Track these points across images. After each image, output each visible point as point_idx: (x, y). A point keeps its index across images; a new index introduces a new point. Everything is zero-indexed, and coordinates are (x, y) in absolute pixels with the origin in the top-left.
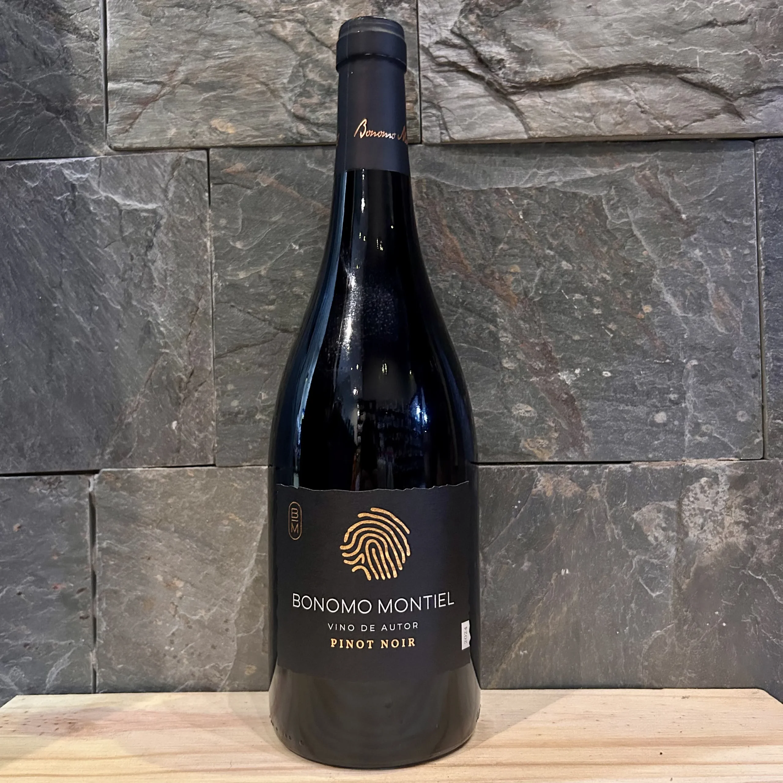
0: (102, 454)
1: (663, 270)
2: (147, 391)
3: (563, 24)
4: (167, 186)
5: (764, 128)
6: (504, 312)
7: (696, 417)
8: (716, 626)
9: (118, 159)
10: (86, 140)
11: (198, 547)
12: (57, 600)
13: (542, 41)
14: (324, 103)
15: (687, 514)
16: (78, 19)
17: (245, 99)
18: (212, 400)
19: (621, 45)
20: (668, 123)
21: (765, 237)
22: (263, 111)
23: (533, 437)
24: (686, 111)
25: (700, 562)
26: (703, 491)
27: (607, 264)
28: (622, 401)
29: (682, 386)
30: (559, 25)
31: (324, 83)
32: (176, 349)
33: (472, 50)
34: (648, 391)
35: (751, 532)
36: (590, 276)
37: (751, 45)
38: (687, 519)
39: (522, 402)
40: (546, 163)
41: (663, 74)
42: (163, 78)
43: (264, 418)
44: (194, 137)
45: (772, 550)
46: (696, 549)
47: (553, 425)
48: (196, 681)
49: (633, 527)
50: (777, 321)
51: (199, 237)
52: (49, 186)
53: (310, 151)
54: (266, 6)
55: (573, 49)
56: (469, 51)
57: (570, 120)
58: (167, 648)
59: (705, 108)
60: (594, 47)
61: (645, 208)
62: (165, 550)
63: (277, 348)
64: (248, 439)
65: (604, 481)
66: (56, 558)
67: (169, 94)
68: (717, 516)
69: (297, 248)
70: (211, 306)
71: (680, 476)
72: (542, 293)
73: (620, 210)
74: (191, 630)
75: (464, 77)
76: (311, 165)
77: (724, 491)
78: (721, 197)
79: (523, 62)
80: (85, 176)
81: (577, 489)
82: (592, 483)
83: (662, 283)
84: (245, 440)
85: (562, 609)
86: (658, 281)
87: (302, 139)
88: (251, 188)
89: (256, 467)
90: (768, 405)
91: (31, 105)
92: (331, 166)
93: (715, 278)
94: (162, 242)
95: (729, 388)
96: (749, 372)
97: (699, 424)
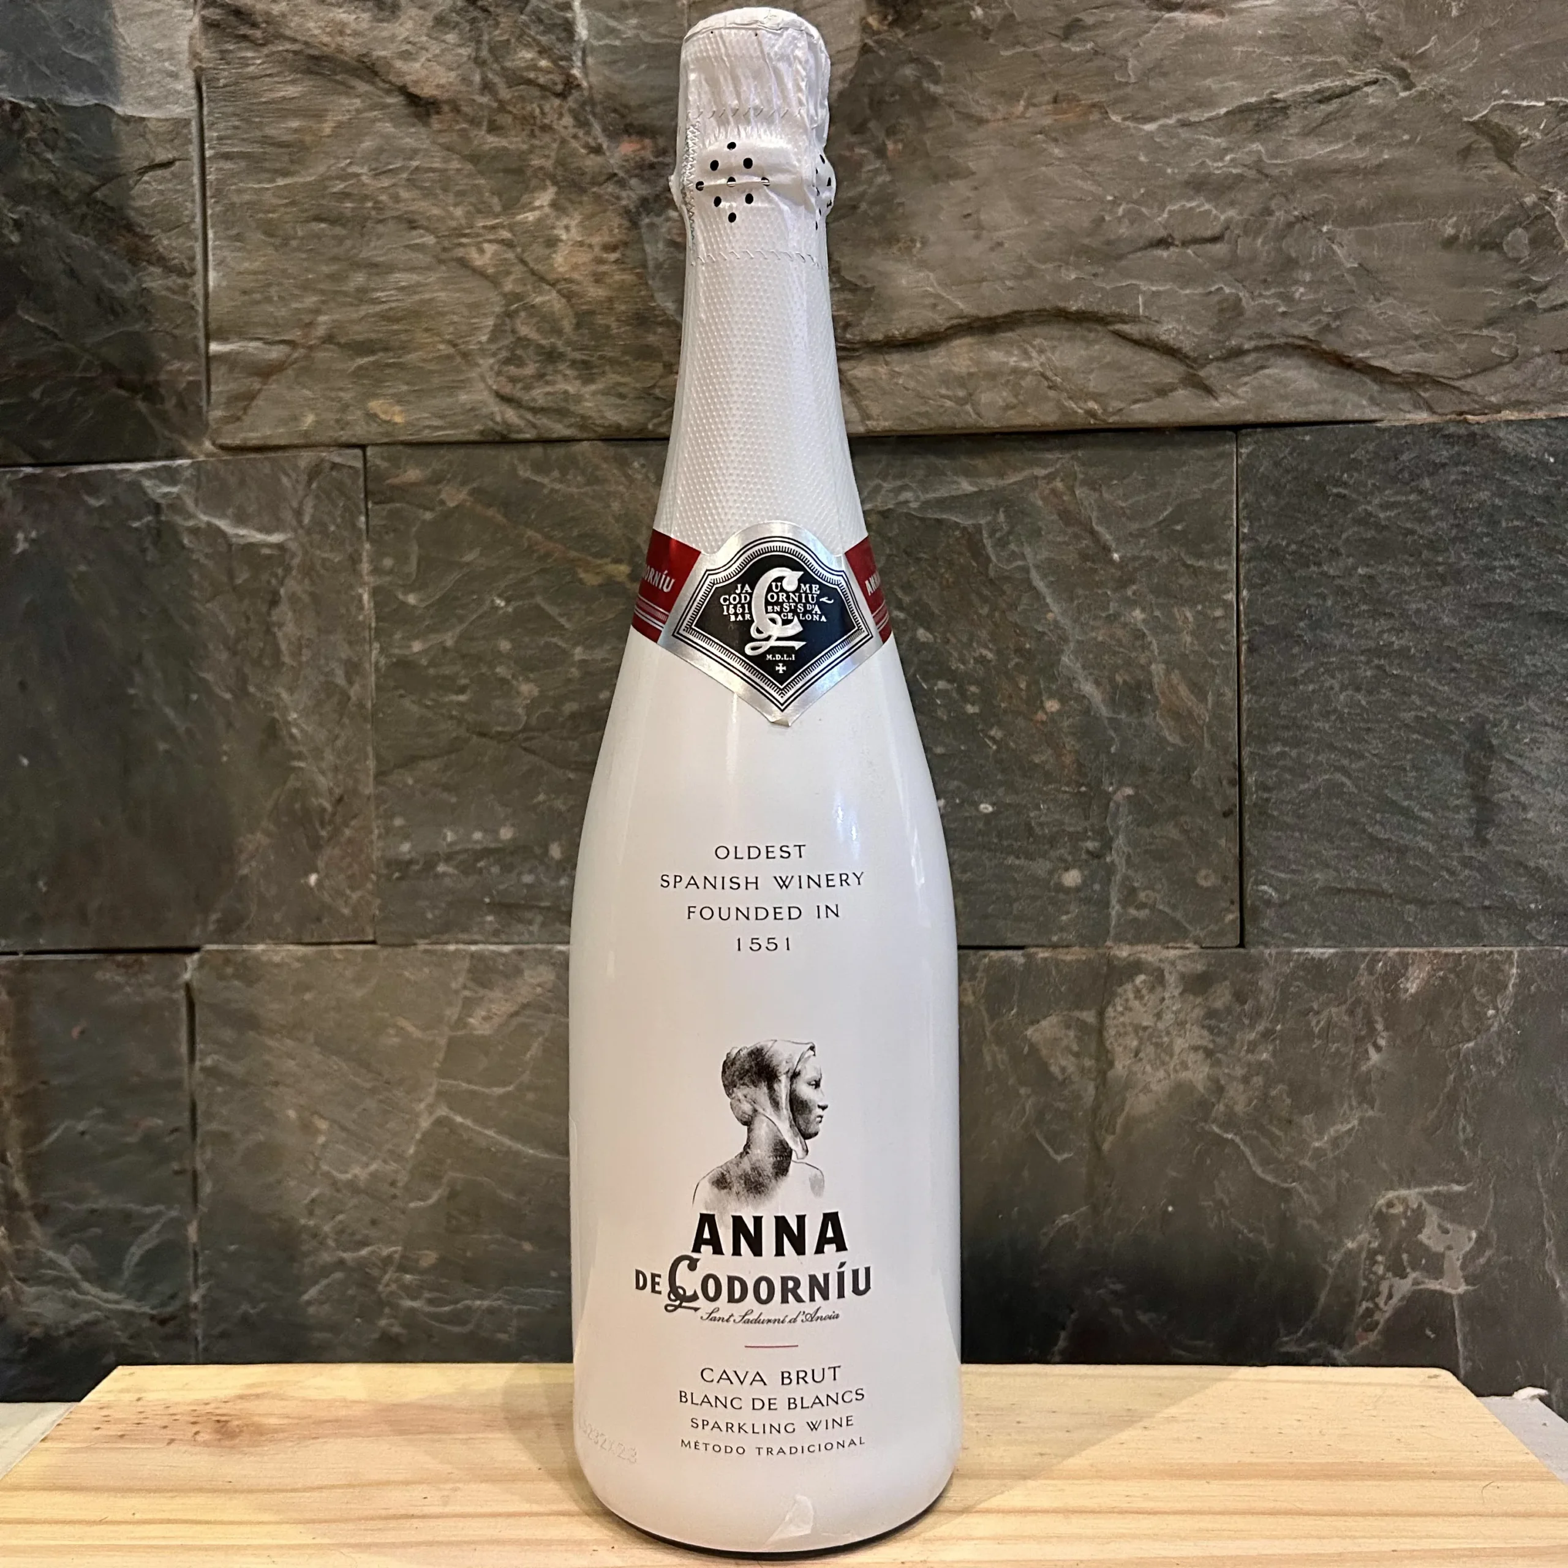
0: (205, 923)
1: (1079, 643)
2: (272, 827)
3: (924, 243)
4: (301, 507)
5: (1249, 411)
7: (1128, 878)
8: (1157, 1210)
9: (227, 463)
10: (176, 432)
11: (350, 1068)
12: (138, 1145)
13: (889, 273)
14: (545, 375)
15: (1113, 1032)
16: (165, 242)
17: (421, 367)
18: (371, 842)
19: (1016, 277)
20: (1092, 405)
21: (1249, 590)
22: (449, 387)
24: (1121, 385)
25: (1132, 1109)
26: (1138, 995)
27: (989, 633)
28: (1010, 850)
29: (1105, 828)
30: (918, 245)
31: (543, 342)
32: (316, 761)
34: (1052, 836)
35: (1217, 1063)
36: (961, 654)
37: (1229, 277)
38: (1112, 1040)
40: (895, 470)
41: (1085, 325)
42: (295, 334)
43: (450, 870)
44: (342, 429)
45: (1251, 1093)
46: (1126, 1088)
49: (1026, 1049)
50: (1266, 726)
51: (351, 587)
52: (121, 506)
53: (522, 450)
54: (453, 218)
55: (939, 284)
57: (932, 402)
58: (303, 1221)
59: (1152, 380)
60: (972, 282)
61: (1054, 542)
62: (301, 1072)
63: (471, 761)
64: (426, 903)
65: (982, 978)
67: (304, 358)
68: (1161, 1038)
69: (503, 604)
70: (369, 695)
71: (1102, 972)
73: (1013, 547)
74: (339, 1196)
76: (524, 472)
77: (1173, 997)
78: (1177, 523)
79: (860, 309)
80: (175, 490)
83: (1079, 665)
84: (420, 904)
86: (1071, 661)
87: (510, 432)
88: (432, 509)
89: (438, 947)
90: (1248, 860)
91: (92, 379)
92: (556, 474)
93: (1165, 657)
94: (294, 594)
95: (1185, 832)
96: (1219, 808)
97: (1135, 888)
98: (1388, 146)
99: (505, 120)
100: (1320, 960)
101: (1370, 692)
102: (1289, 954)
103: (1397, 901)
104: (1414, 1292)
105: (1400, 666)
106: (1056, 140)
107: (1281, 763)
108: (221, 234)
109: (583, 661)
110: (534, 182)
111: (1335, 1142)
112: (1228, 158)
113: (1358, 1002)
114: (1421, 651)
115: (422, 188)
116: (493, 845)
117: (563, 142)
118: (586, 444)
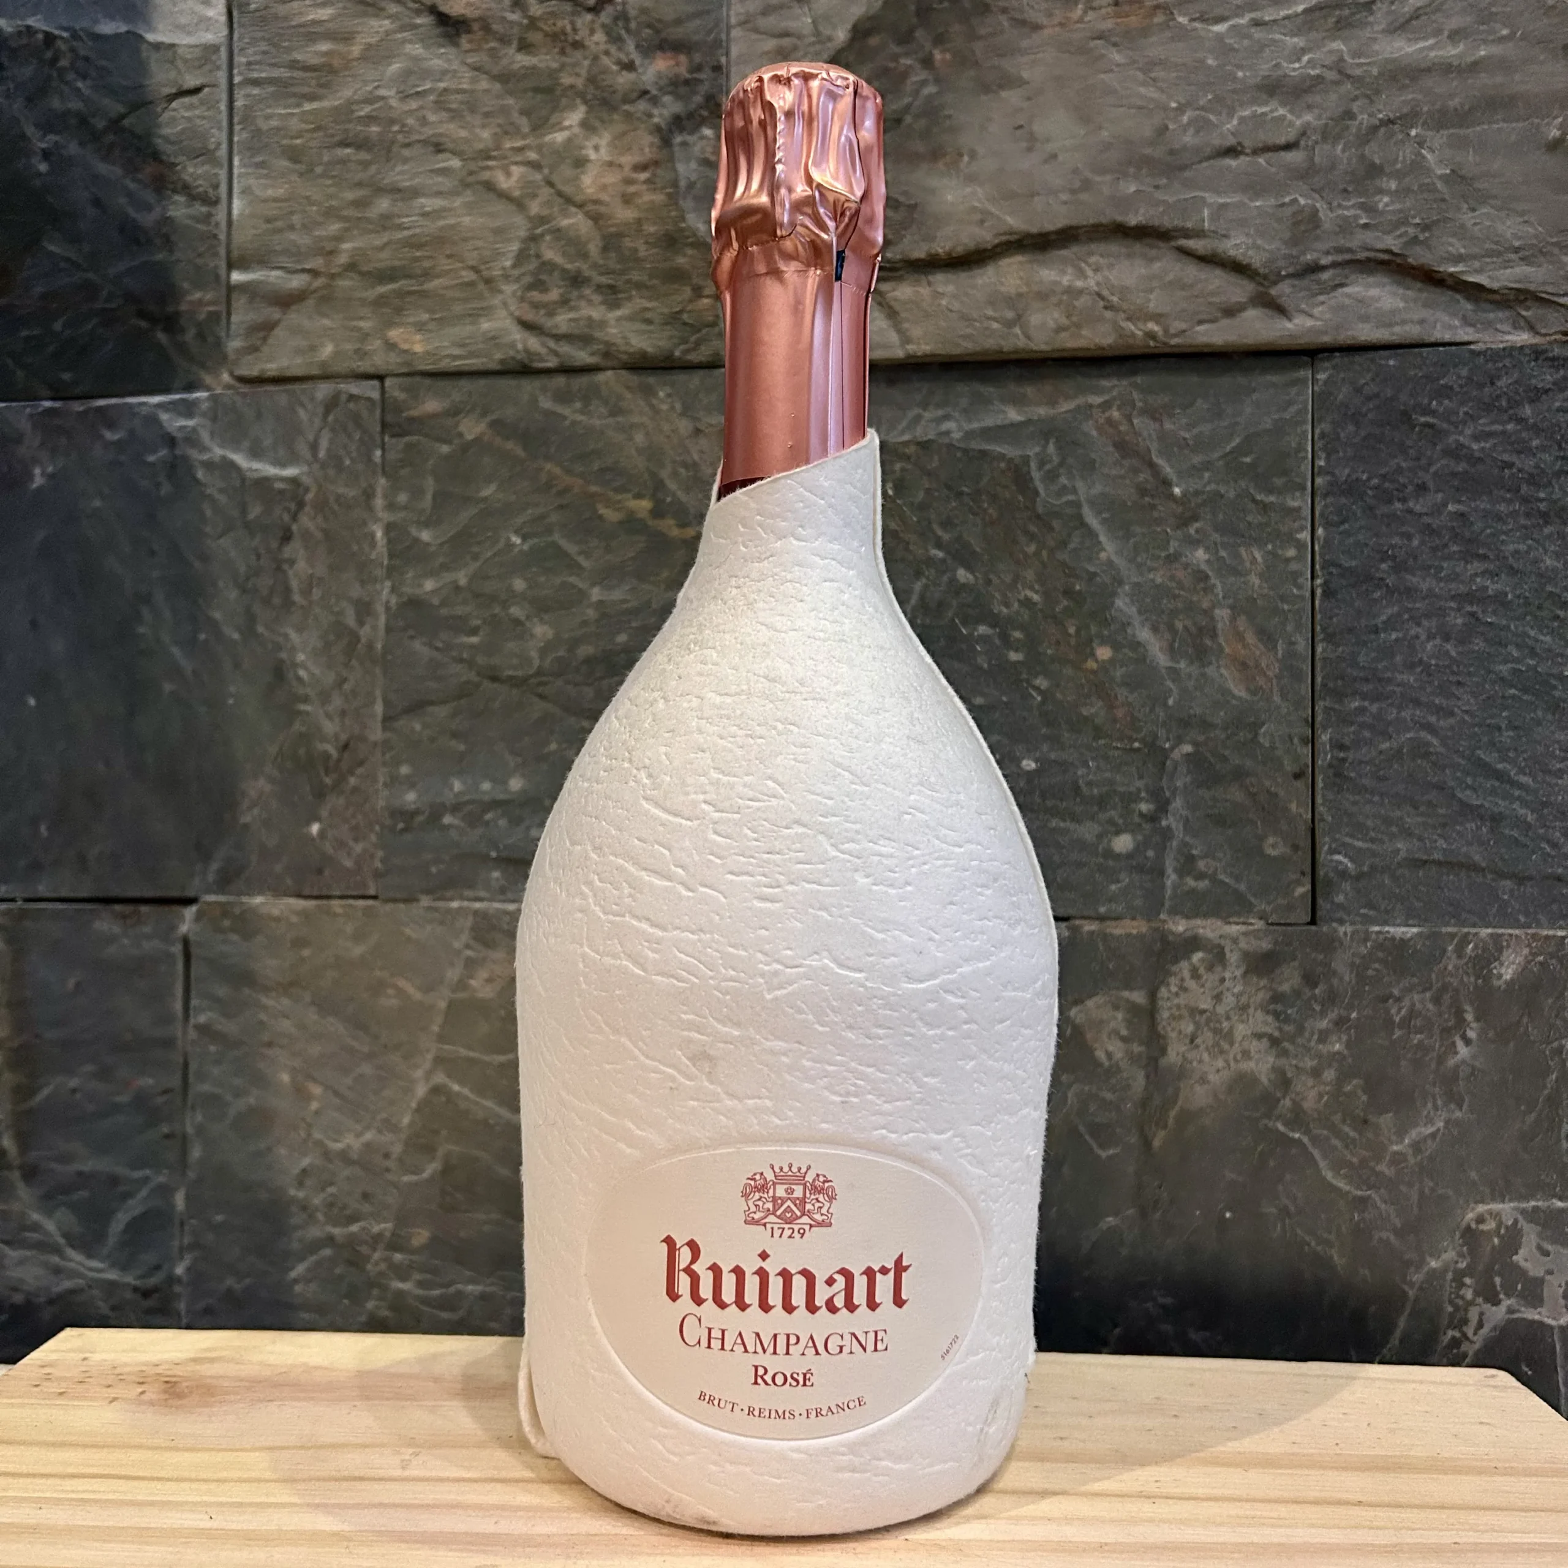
0: (205, 873)
1: (1135, 585)
2: (276, 773)
3: (972, 157)
4: (316, 440)
5: (1326, 333)
7: (1186, 844)
8: (1213, 1216)
9: (244, 395)
10: (197, 364)
11: (346, 1030)
12: (129, 1105)
13: (936, 188)
14: (568, 300)
15: (1166, 1014)
16: (191, 170)
17: (443, 295)
18: (377, 791)
19: (1073, 192)
20: (1152, 326)
21: (1325, 528)
22: (471, 315)
24: (1183, 305)
25: (1187, 1101)
26: (1195, 974)
27: (1036, 574)
28: (1054, 812)
29: (1161, 789)
30: (966, 158)
31: (569, 266)
32: (323, 704)
34: (1101, 797)
35: (1285, 1053)
36: (1004, 596)
37: (1305, 187)
38: (1165, 1023)
40: (937, 399)
41: (1146, 241)
42: (317, 263)
43: (456, 822)
44: (361, 359)
45: (1322, 1088)
46: (1180, 1078)
48: (337, 1250)
49: (1069, 1033)
50: (1343, 678)
51: (365, 523)
52: (138, 440)
53: (544, 381)
54: (479, 140)
55: (988, 199)
57: (978, 324)
58: (292, 1192)
59: (1218, 300)
60: (1023, 196)
61: (1109, 475)
62: (296, 1033)
63: (482, 706)
64: (431, 857)
67: (325, 287)
68: (1221, 1023)
69: (519, 541)
70: (379, 636)
71: (1155, 949)
72: (921, 623)
73: (1063, 480)
74: (331, 1166)
76: (546, 403)
77: (1235, 978)
78: (1246, 455)
79: (901, 226)
80: (191, 423)
83: (1134, 609)
84: (424, 856)
86: (1125, 604)
87: (532, 361)
88: (449, 443)
89: (440, 904)
90: (1320, 827)
91: (113, 310)
92: (578, 405)
93: (1231, 601)
94: (306, 531)
95: (1253, 796)
96: (1289, 768)
97: (1193, 856)
98: (1485, 41)
99: (535, 37)
100: (1402, 939)
101: (1462, 642)
102: (1367, 932)
103: (1489, 876)
104: (1510, 1322)
105: (1494, 613)
106: (1115, 45)
107: (1360, 719)
108: (246, 161)
109: (601, 602)
110: (564, 101)
111: (1417, 1147)
112: (1306, 58)
113: (1445, 988)
114: (1519, 597)
115: (449, 110)
116: (502, 796)
117: (596, 58)
118: (610, 373)
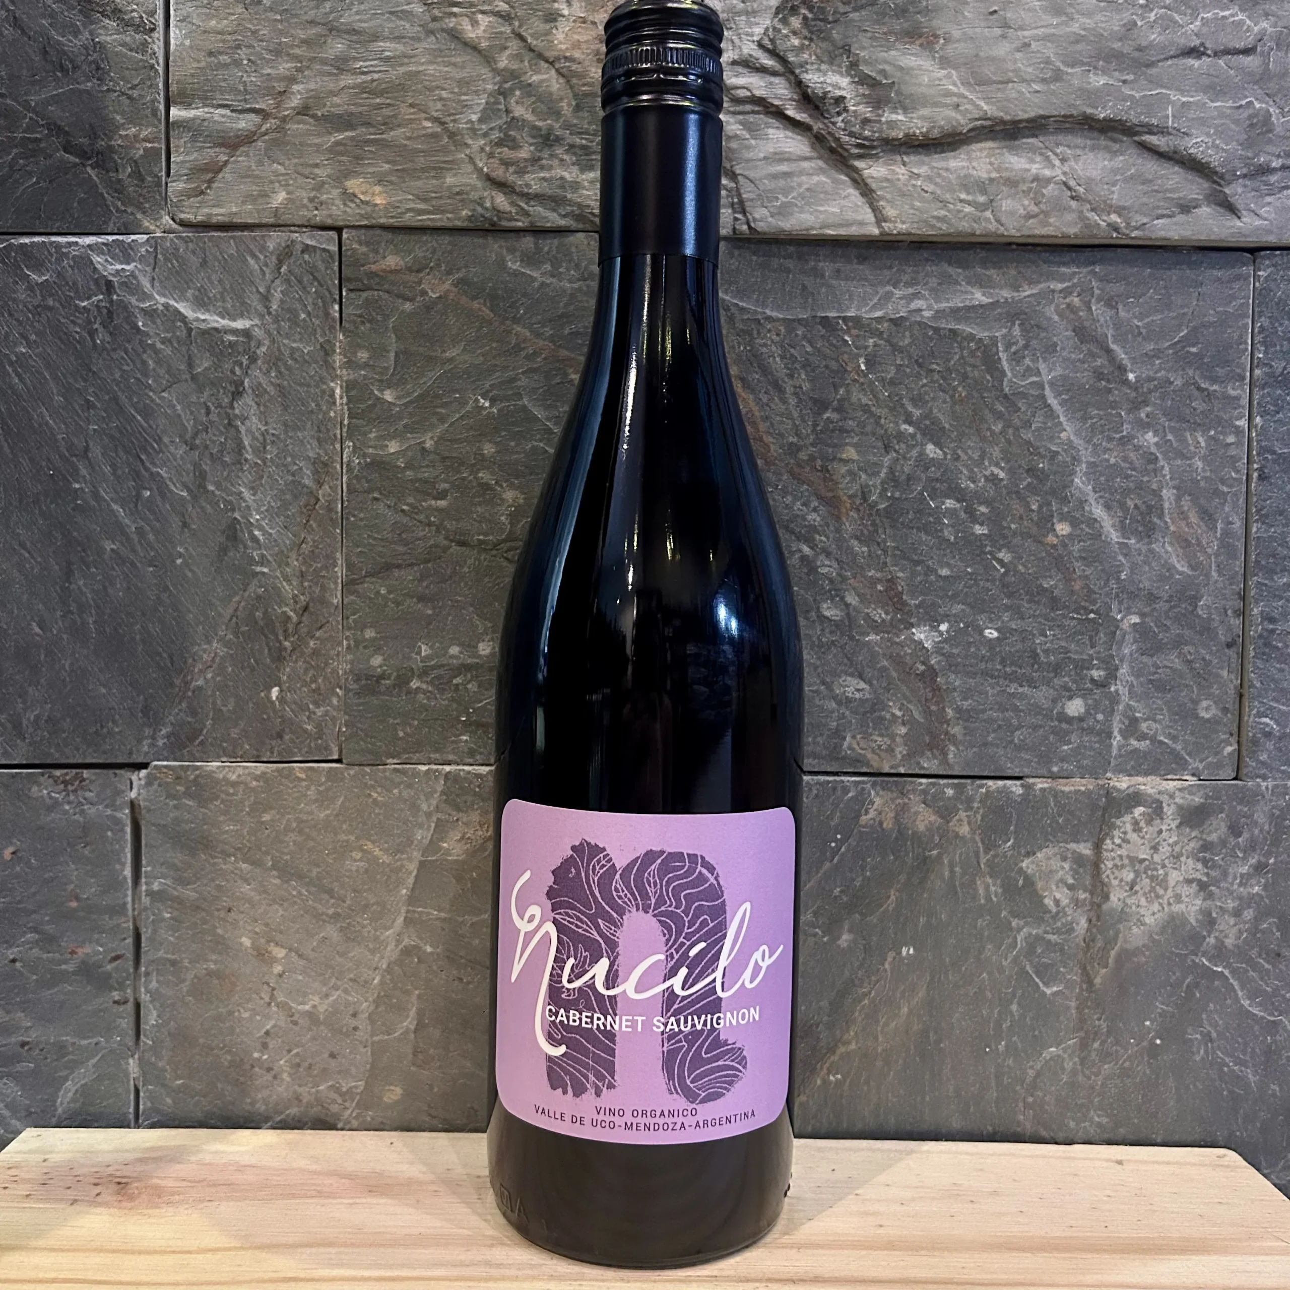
0: (153, 738)
1: (1091, 465)
2: (230, 636)
3: (948, 40)
4: (268, 291)
5: (1272, 233)
6: (828, 526)
7: (1132, 709)
8: (1145, 1043)
9: (187, 241)
10: (133, 205)
11: (309, 893)
12: (74, 973)
13: (912, 69)
14: (540, 159)
15: (1109, 864)
17: (406, 145)
18: (338, 655)
19: (1044, 81)
20: (1114, 218)
21: (1262, 416)
22: (434, 168)
23: (865, 733)
24: (1145, 200)
25: (1126, 941)
26: (1137, 828)
27: (1002, 451)
28: (1013, 678)
29: (1112, 656)
30: (942, 41)
31: (539, 124)
32: (280, 566)
33: (792, 78)
34: (1057, 664)
35: (1210, 896)
36: (971, 471)
37: (1259, 91)
38: (1108, 872)
39: (852, 675)
40: (906, 278)
41: (1109, 134)
42: (265, 103)
43: (424, 686)
44: (317, 209)
45: (1242, 926)
46: (1120, 921)
47: (899, 714)
48: (302, 1109)
49: (1021, 882)
50: (1274, 556)
51: (322, 380)
52: (67, 283)
53: (512, 241)
55: (962, 84)
56: (788, 80)
57: (951, 206)
58: (256, 1055)
59: (1176, 196)
60: (998, 82)
61: (1069, 359)
62: (258, 897)
63: (449, 571)
64: (398, 721)
65: (978, 808)
66: (74, 904)
67: (274, 131)
68: (1157, 870)
69: (487, 404)
70: (339, 497)
71: (1101, 804)
72: (892, 497)
73: (1027, 361)
74: (296, 1028)
75: (777, 124)
76: (513, 265)
77: (1170, 830)
78: (1194, 346)
79: (878, 103)
80: (127, 267)
81: (933, 818)
82: (958, 810)
83: (1090, 487)
84: (391, 721)
85: (899, 1008)
86: (1083, 483)
87: (500, 219)
88: (411, 300)
89: (409, 767)
90: (1248, 692)
91: (37, 140)
92: (548, 267)
93: (1176, 482)
94: (260, 384)
95: (1188, 662)
96: (1223, 638)
97: (1136, 720)
102: (1286, 787)
116: (471, 661)
118: (581, 235)
